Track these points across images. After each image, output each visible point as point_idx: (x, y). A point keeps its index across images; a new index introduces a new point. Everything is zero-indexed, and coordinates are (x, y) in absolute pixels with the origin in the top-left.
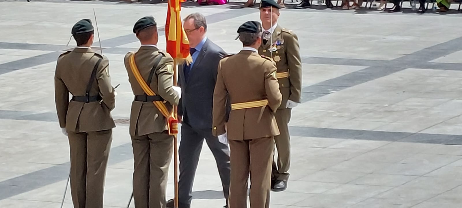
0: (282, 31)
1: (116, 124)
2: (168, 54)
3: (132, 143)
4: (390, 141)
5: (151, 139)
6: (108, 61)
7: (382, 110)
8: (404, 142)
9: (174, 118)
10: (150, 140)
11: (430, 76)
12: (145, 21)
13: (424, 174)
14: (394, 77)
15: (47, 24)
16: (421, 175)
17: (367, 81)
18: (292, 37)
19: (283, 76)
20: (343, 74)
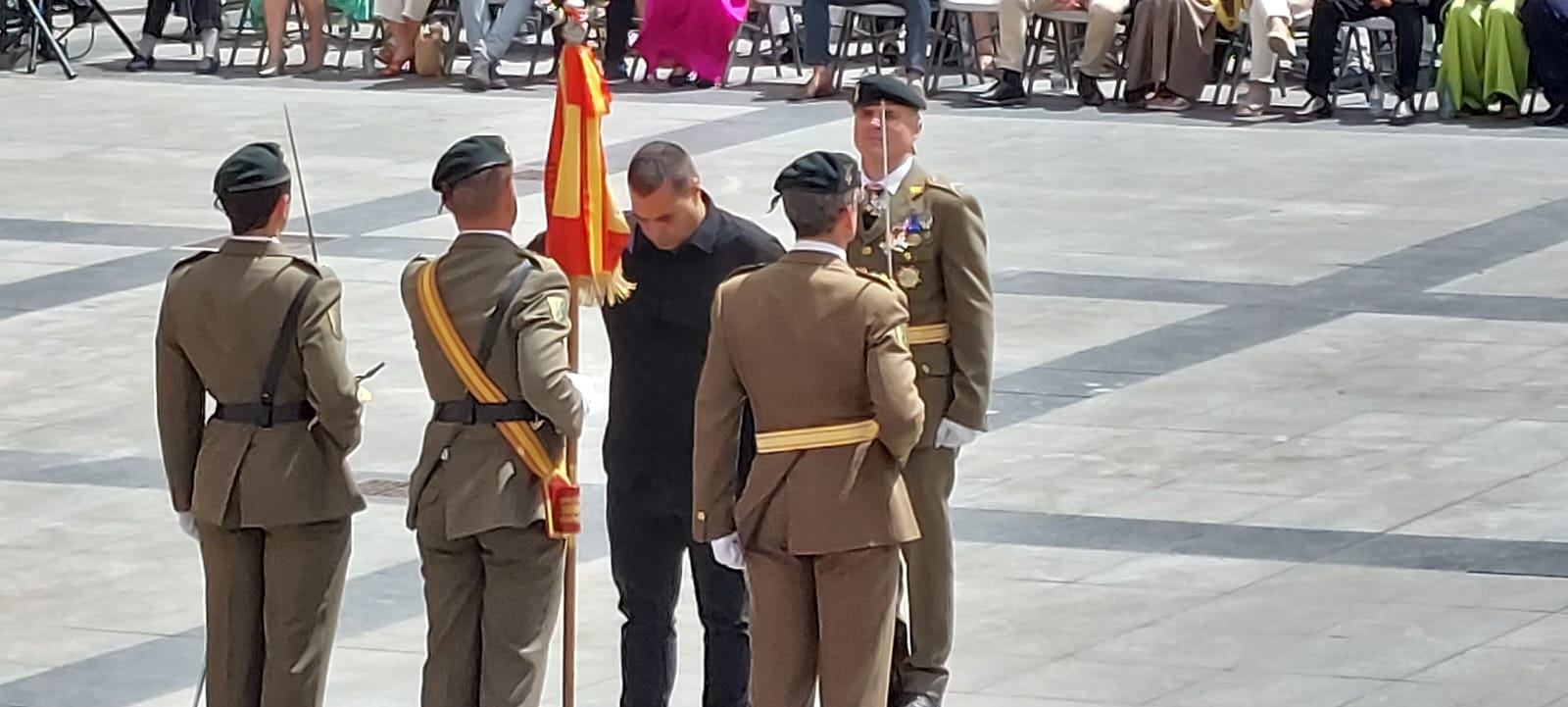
0: (928, 186)
1: (365, 497)
2: (551, 261)
3: (421, 563)
4: (1292, 561)
5: (489, 552)
6: (336, 284)
7: (1267, 454)
8: (1340, 562)
9: (567, 480)
10: (485, 557)
11: (1429, 340)
12: (476, 150)
13: (1409, 675)
14: (1311, 342)
15: (133, 156)
16: (1398, 677)
17: (1215, 355)
18: (961, 205)
19: (930, 336)
20: (1136, 333)
